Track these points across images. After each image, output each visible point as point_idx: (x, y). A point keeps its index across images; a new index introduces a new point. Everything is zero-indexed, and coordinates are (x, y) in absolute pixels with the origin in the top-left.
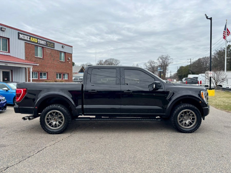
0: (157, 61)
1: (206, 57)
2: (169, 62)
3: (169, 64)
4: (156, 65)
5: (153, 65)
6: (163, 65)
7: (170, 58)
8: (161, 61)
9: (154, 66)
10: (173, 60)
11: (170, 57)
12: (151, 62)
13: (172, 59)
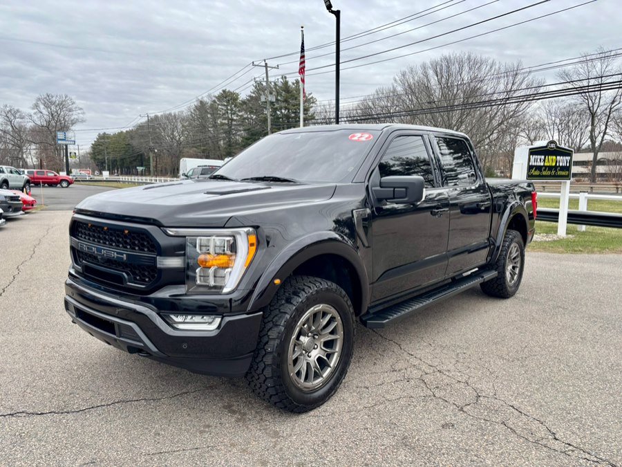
0: (32, 112)
1: (170, 114)
2: (72, 118)
3: (73, 124)
4: (29, 125)
5: (17, 122)
6: (54, 124)
7: (74, 106)
8: (45, 112)
9: (21, 127)
10: (83, 113)
11: (73, 103)
12: (10, 111)
13: (81, 109)
